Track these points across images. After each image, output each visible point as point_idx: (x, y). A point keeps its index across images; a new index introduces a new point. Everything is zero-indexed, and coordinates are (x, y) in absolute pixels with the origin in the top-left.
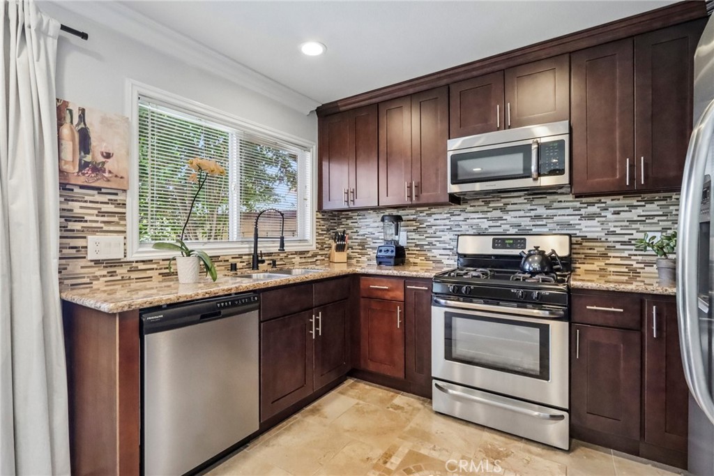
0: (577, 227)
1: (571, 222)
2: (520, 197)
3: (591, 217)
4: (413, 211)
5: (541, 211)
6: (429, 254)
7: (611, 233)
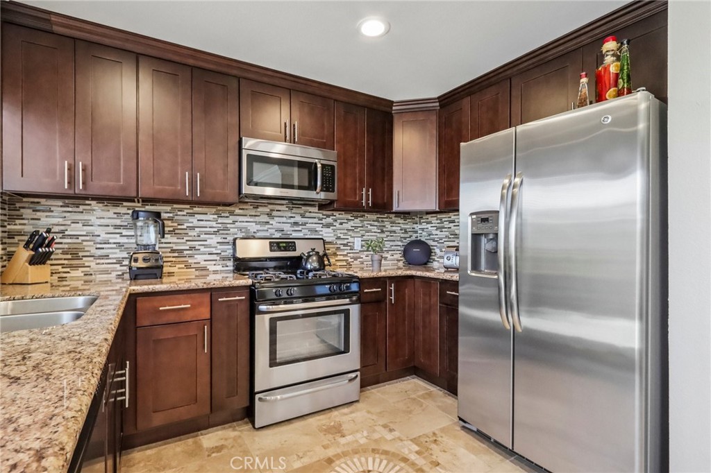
0: (321, 233)
1: (317, 229)
2: (283, 205)
3: (328, 226)
4: (168, 208)
5: (298, 219)
6: (190, 261)
7: (339, 238)
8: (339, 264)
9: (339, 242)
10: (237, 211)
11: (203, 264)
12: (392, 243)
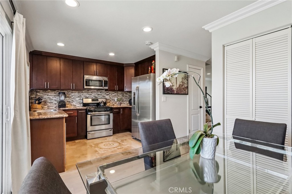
1: (105, 96)
3: (108, 95)
4: (67, 91)
5: (99, 93)
6: (72, 104)
7: (111, 98)
8: (111, 105)
9: (111, 99)
10: (84, 92)
11: (75, 104)
12: (126, 99)
